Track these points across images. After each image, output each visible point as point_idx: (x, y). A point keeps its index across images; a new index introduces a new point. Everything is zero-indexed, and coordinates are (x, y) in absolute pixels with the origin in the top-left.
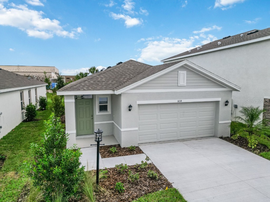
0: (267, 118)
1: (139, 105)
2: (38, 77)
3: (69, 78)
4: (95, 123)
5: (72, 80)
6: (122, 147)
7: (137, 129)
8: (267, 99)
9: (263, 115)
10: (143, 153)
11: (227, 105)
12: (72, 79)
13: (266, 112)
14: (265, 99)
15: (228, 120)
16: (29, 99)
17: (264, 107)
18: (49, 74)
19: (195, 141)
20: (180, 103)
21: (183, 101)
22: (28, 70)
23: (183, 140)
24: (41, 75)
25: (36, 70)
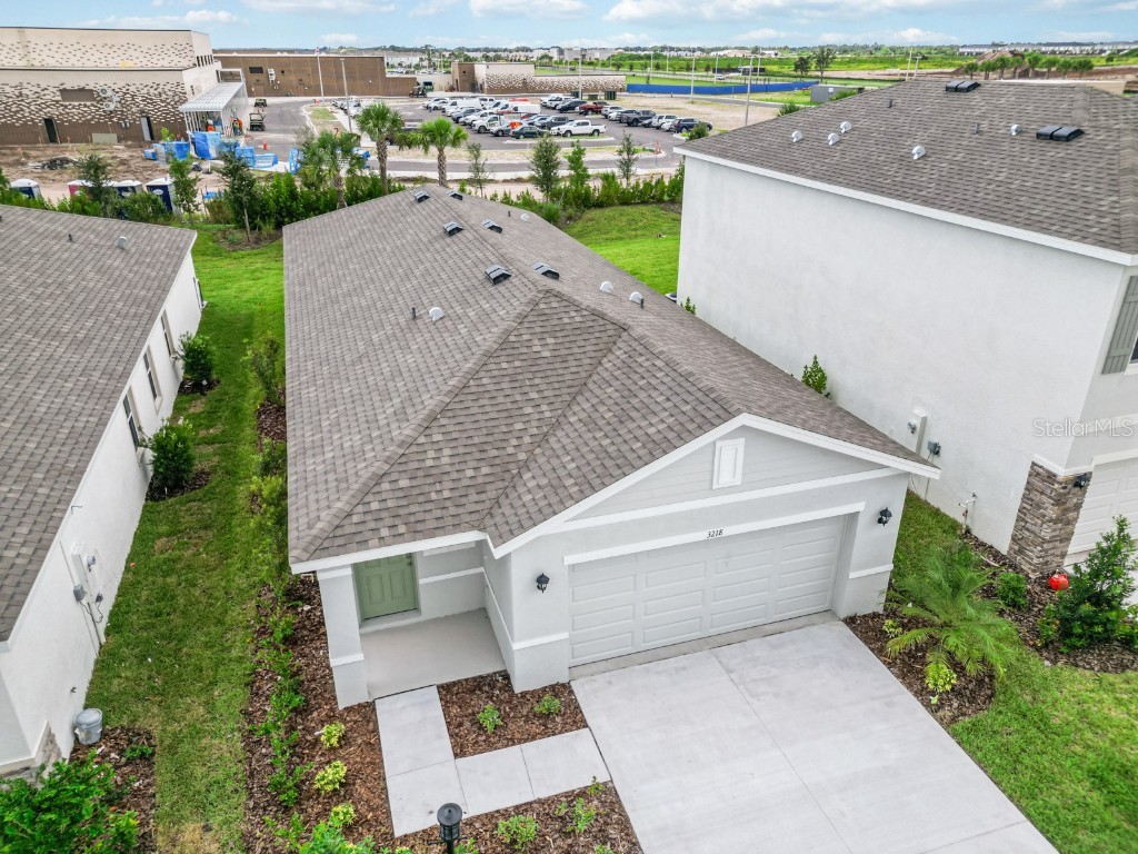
0: (1028, 530)
1: (573, 567)
2: (125, 94)
3: (259, 70)
4: (422, 581)
5: (273, 78)
6: (518, 688)
7: (565, 635)
8: (1041, 467)
9: (1018, 516)
10: (587, 726)
11: (886, 522)
12: (273, 72)
13: (1029, 507)
14: (1034, 464)
15: (884, 563)
16: (150, 375)
17: (1026, 489)
18: (173, 78)
19: (757, 647)
20: (716, 538)
21: (727, 531)
22: (71, 49)
23: (720, 640)
24: (138, 83)
25: (106, 50)
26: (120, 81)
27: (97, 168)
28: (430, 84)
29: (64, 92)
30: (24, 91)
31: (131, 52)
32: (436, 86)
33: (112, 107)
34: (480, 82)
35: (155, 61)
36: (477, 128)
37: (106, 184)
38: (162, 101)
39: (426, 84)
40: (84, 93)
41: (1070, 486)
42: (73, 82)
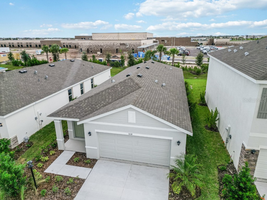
0: (240, 164)
2: (130, 44)
3: (163, 41)
5: (166, 42)
6: (88, 157)
7: (96, 148)
8: (243, 145)
10: (92, 168)
13: (241, 157)
17: (241, 151)
18: (139, 41)
19: (143, 168)
20: (130, 136)
21: (133, 134)
22: (126, 37)
23: (136, 163)
24: (133, 42)
25: (131, 37)
26: (130, 42)
27: (109, 56)
28: (202, 43)
29: (120, 44)
30: (114, 44)
31: (135, 37)
32: (203, 44)
33: (128, 47)
34: (214, 43)
35: (139, 38)
36: (204, 53)
37: (110, 59)
38: (137, 46)
39: (201, 43)
40: (124, 44)
41: (250, 153)
42: (122, 42)
